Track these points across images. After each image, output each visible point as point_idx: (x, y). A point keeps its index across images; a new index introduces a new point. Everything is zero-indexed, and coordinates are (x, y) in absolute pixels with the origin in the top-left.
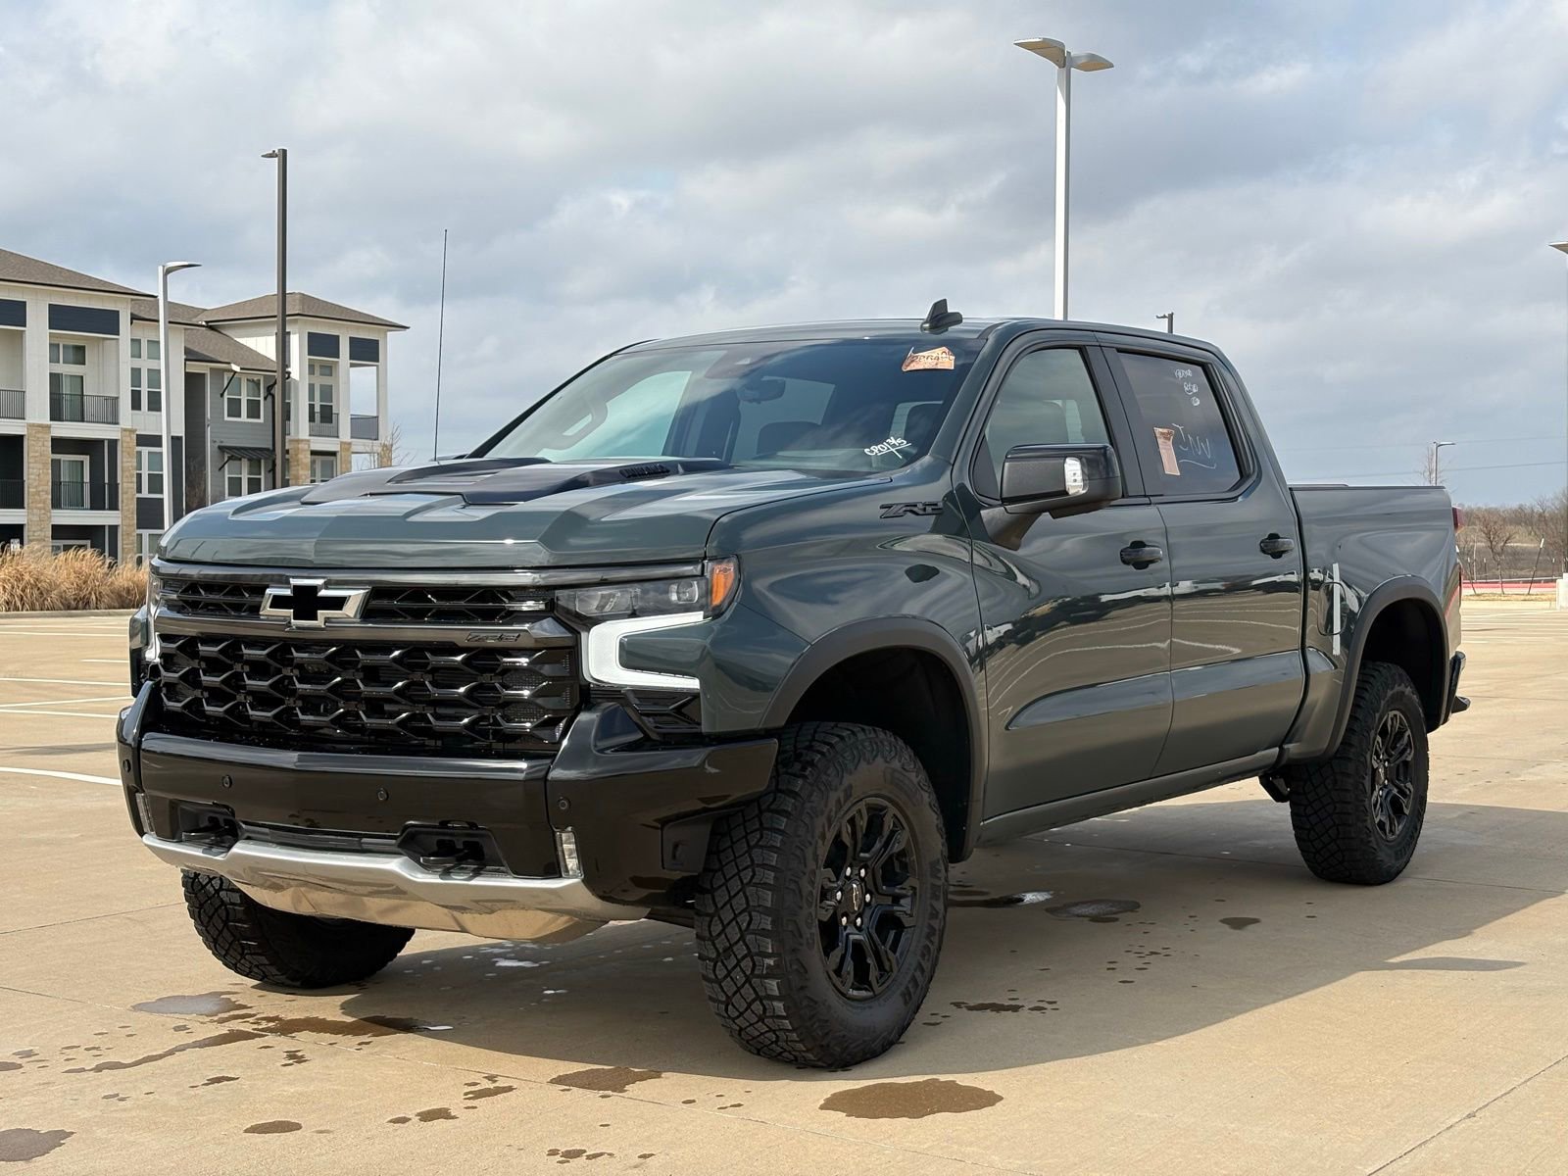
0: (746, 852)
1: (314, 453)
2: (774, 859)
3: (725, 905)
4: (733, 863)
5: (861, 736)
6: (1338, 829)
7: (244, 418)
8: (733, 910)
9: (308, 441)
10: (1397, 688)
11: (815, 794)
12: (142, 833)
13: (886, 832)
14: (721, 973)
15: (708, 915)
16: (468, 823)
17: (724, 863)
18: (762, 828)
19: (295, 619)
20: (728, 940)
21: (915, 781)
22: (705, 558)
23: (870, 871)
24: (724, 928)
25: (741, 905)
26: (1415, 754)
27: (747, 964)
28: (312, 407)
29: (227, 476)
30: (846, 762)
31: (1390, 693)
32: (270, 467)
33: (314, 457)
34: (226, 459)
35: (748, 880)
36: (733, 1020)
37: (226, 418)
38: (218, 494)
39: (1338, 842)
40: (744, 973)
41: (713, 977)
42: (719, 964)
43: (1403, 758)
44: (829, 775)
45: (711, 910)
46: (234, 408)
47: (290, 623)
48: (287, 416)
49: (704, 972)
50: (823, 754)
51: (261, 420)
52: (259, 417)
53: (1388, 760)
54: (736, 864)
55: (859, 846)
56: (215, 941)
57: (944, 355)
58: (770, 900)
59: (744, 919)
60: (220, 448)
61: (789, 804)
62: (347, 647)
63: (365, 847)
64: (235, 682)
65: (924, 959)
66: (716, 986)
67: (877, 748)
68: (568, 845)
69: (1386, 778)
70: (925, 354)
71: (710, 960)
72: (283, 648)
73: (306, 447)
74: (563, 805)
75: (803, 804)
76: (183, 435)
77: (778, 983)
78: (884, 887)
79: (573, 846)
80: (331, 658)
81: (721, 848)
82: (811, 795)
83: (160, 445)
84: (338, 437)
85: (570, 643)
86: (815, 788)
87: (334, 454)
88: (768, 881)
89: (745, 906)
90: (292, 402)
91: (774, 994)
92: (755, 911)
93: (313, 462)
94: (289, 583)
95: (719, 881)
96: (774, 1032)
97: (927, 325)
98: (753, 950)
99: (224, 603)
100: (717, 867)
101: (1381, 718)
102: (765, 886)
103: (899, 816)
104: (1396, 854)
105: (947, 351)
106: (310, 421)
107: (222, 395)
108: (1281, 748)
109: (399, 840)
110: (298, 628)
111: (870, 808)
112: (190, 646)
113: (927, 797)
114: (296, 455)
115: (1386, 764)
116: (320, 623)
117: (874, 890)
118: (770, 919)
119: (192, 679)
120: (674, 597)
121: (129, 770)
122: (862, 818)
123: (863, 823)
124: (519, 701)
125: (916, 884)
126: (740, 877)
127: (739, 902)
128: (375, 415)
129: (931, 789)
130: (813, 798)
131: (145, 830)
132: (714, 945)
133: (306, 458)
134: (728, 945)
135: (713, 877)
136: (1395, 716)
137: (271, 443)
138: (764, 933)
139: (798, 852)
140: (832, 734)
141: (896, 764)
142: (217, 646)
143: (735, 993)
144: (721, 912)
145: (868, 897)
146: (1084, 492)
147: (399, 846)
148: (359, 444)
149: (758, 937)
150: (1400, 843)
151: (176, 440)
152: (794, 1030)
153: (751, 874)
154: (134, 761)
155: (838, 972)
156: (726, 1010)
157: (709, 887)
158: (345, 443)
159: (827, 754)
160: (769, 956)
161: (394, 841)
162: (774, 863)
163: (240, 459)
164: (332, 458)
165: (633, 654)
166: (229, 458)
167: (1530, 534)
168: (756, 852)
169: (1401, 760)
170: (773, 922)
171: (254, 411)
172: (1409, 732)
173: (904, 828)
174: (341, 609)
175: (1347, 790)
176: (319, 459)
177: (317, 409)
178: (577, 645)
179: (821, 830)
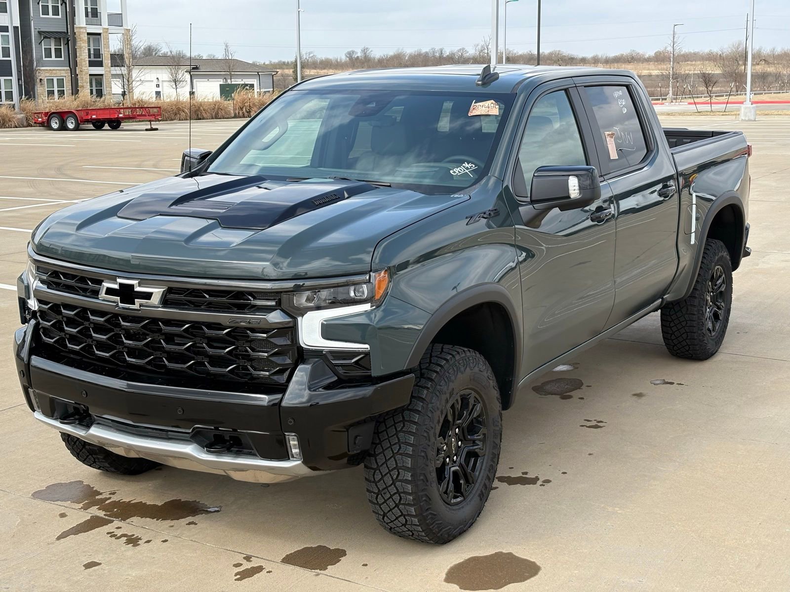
0: (395, 434)
1: (88, 34)
2: (412, 439)
3: (383, 464)
4: (387, 440)
5: (457, 357)
6: (687, 335)
7: (51, 15)
8: (388, 468)
9: (86, 27)
10: (720, 254)
11: (434, 398)
12: (34, 411)
13: (471, 407)
14: (381, 500)
15: (373, 469)
16: (232, 429)
17: (382, 440)
18: (404, 420)
19: (121, 303)
20: (385, 484)
21: (486, 375)
22: (371, 271)
23: (461, 429)
24: (383, 477)
25: (393, 465)
26: (726, 286)
27: (396, 498)
28: (86, 9)
29: (43, 47)
30: (450, 375)
31: (717, 258)
32: (66, 42)
33: (89, 36)
34: (42, 38)
35: (396, 451)
36: (387, 523)
37: (41, 16)
38: (39, 57)
39: (687, 341)
40: (394, 502)
41: (376, 502)
42: (380, 496)
43: (720, 290)
44: (441, 386)
45: (375, 466)
46: (46, 12)
47: (118, 304)
48: (73, 14)
49: (370, 499)
50: (436, 372)
51: (60, 17)
52: (59, 15)
53: (712, 292)
54: (389, 441)
55: (456, 417)
56: (78, 454)
57: (492, 105)
58: (410, 463)
59: (394, 474)
60: (39, 32)
61: (419, 406)
62: (154, 321)
63: (170, 437)
64: (85, 332)
65: (490, 472)
66: (377, 507)
67: (466, 362)
68: (293, 442)
69: (711, 301)
70: (481, 104)
71: (374, 493)
72: (113, 318)
73: (85, 31)
74: (291, 422)
75: (428, 405)
76: (19, 25)
77: (414, 509)
78: (469, 437)
79: (296, 443)
80: (144, 327)
81: (380, 431)
82: (432, 398)
83: (8, 31)
84: (101, 25)
85: (291, 325)
86: (434, 394)
87: (99, 34)
88: (409, 452)
89: (395, 466)
90: (76, 6)
91: (412, 514)
92: (401, 469)
93: (89, 39)
94: (116, 281)
95: (379, 450)
96: (411, 531)
97: (480, 82)
98: (400, 491)
99: (77, 287)
100: (378, 442)
101: (712, 271)
102: (407, 455)
103: (477, 397)
104: (716, 342)
105: (494, 102)
106: (86, 17)
107: (38, 3)
108: (662, 298)
109: (191, 435)
110: (124, 308)
111: (461, 396)
112: (56, 308)
113: (493, 383)
114: (79, 35)
115: (712, 294)
116: (136, 306)
117: (463, 439)
118: (410, 474)
119: (58, 326)
120: (352, 294)
121: (24, 376)
122: (458, 403)
123: (458, 406)
124: (261, 359)
125: (486, 432)
126: (392, 449)
127: (392, 464)
128: (121, 13)
129: (494, 378)
130: (433, 401)
131: (35, 409)
132: (377, 485)
133: (85, 37)
134: (385, 486)
135: (375, 448)
136: (718, 268)
137: (66, 29)
138: (407, 482)
139: (425, 434)
140: (441, 358)
141: (476, 369)
142: (73, 311)
143: (389, 511)
144: (381, 468)
145: (460, 443)
146: (580, 197)
147: (191, 437)
148: (112, 29)
149: (403, 484)
150: (717, 337)
151: (16, 28)
152: (423, 531)
153: (398, 448)
154: (27, 372)
155: (446, 492)
156: (377, 498)
157: (373, 453)
158: (105, 29)
159: (440, 373)
160: (410, 494)
161: (188, 435)
162: (412, 442)
163: (50, 38)
164: (99, 36)
165: (329, 331)
166: (44, 38)
167: (715, 66)
168: (401, 435)
169: (718, 291)
170: (411, 476)
171: (56, 12)
172: (724, 276)
173: (479, 403)
174: (150, 300)
175: (694, 314)
176: (91, 37)
177: (89, 10)
178: (295, 325)
179: (438, 418)
